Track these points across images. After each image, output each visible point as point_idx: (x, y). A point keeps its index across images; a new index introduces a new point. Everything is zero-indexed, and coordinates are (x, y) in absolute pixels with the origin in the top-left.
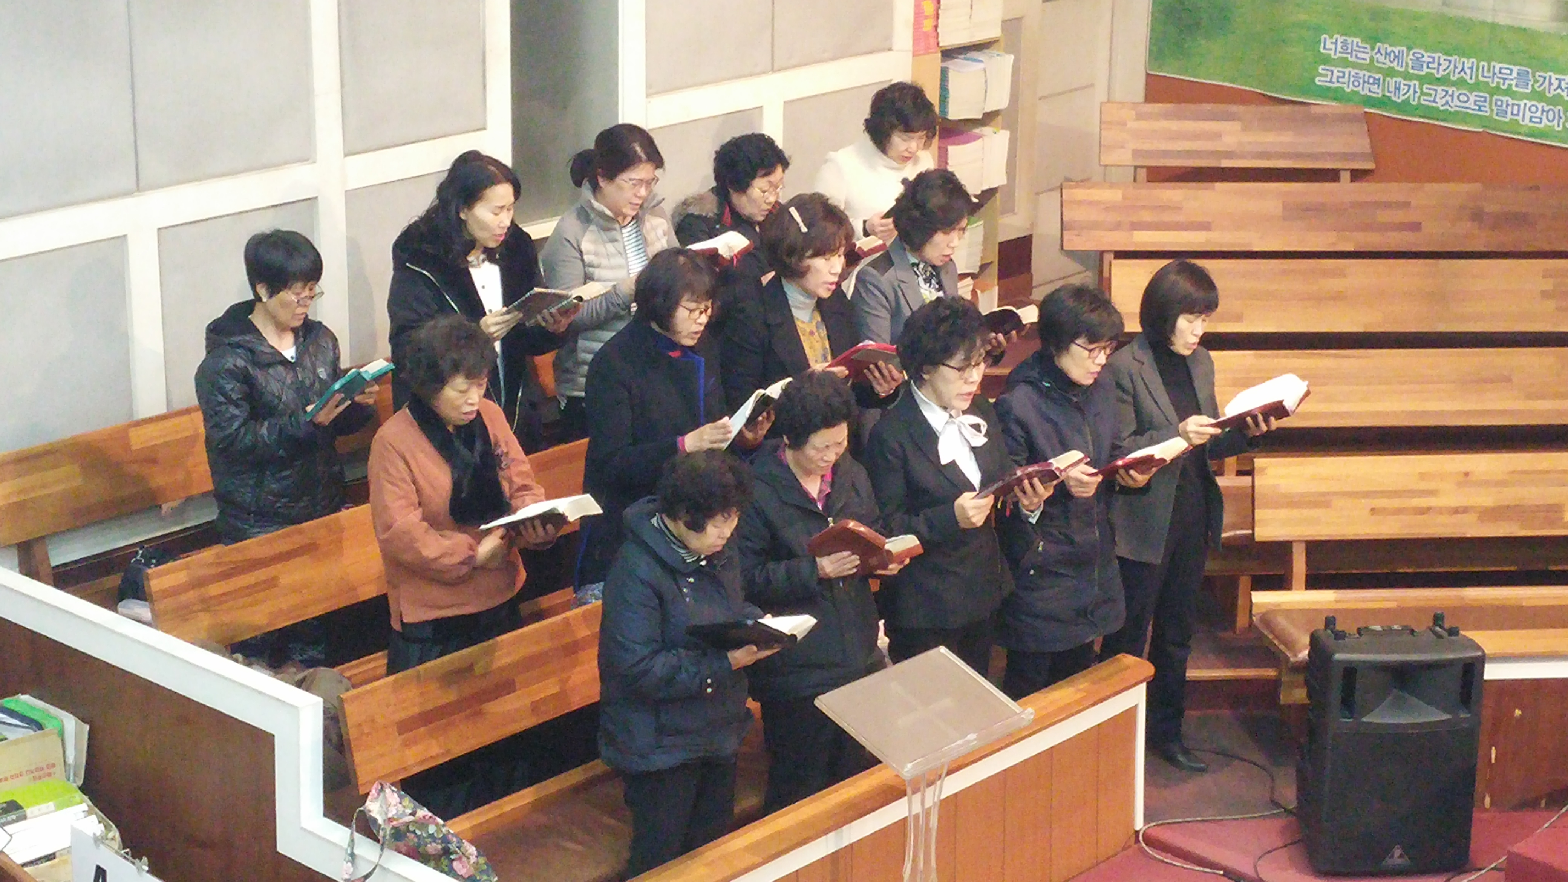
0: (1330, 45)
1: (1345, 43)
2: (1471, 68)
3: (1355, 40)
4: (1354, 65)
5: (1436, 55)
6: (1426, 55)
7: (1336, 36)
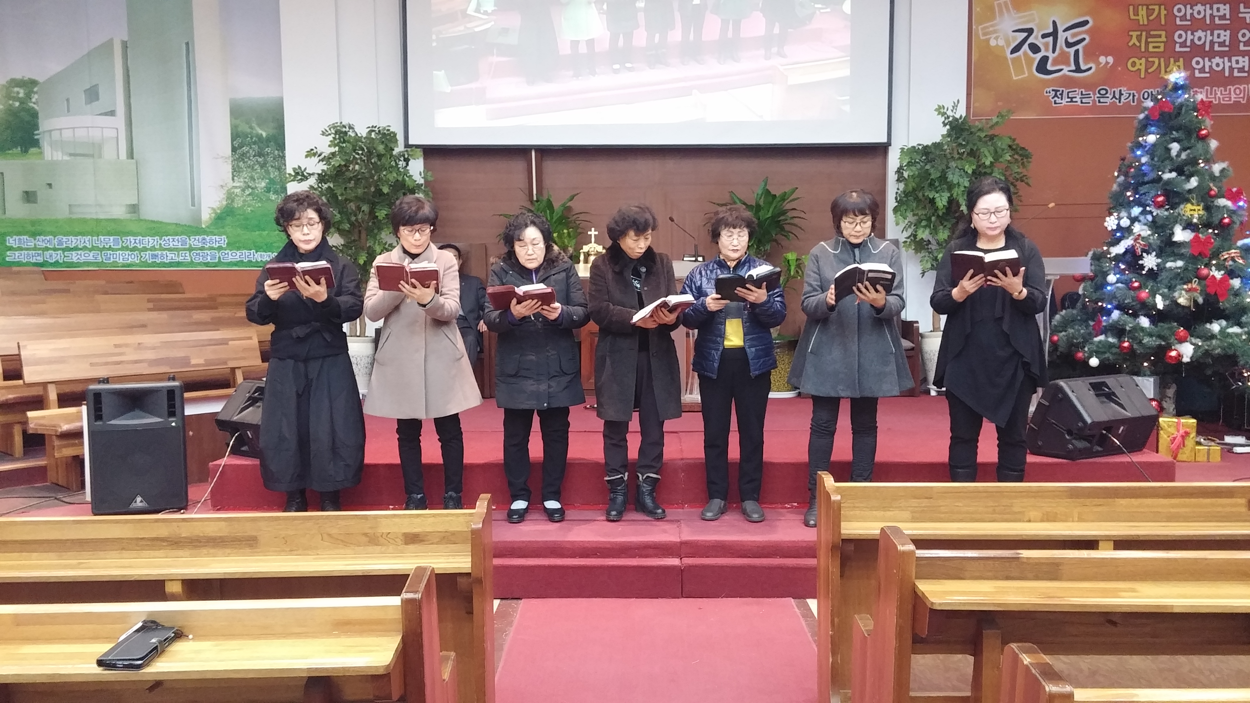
0: (11, 241)
1: (20, 239)
2: (89, 241)
3: (25, 237)
4: (27, 249)
5: (70, 238)
6: (64, 238)
7: (14, 237)
